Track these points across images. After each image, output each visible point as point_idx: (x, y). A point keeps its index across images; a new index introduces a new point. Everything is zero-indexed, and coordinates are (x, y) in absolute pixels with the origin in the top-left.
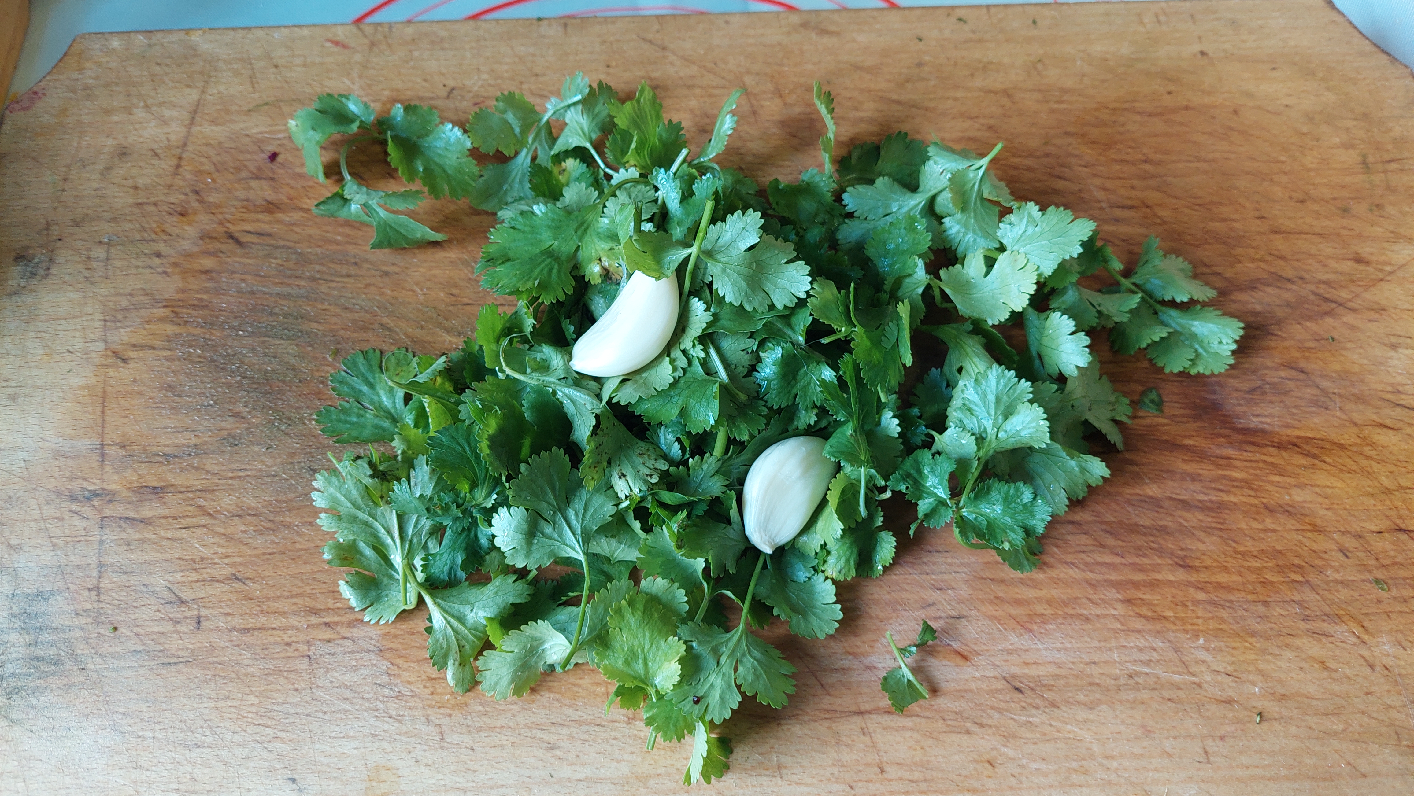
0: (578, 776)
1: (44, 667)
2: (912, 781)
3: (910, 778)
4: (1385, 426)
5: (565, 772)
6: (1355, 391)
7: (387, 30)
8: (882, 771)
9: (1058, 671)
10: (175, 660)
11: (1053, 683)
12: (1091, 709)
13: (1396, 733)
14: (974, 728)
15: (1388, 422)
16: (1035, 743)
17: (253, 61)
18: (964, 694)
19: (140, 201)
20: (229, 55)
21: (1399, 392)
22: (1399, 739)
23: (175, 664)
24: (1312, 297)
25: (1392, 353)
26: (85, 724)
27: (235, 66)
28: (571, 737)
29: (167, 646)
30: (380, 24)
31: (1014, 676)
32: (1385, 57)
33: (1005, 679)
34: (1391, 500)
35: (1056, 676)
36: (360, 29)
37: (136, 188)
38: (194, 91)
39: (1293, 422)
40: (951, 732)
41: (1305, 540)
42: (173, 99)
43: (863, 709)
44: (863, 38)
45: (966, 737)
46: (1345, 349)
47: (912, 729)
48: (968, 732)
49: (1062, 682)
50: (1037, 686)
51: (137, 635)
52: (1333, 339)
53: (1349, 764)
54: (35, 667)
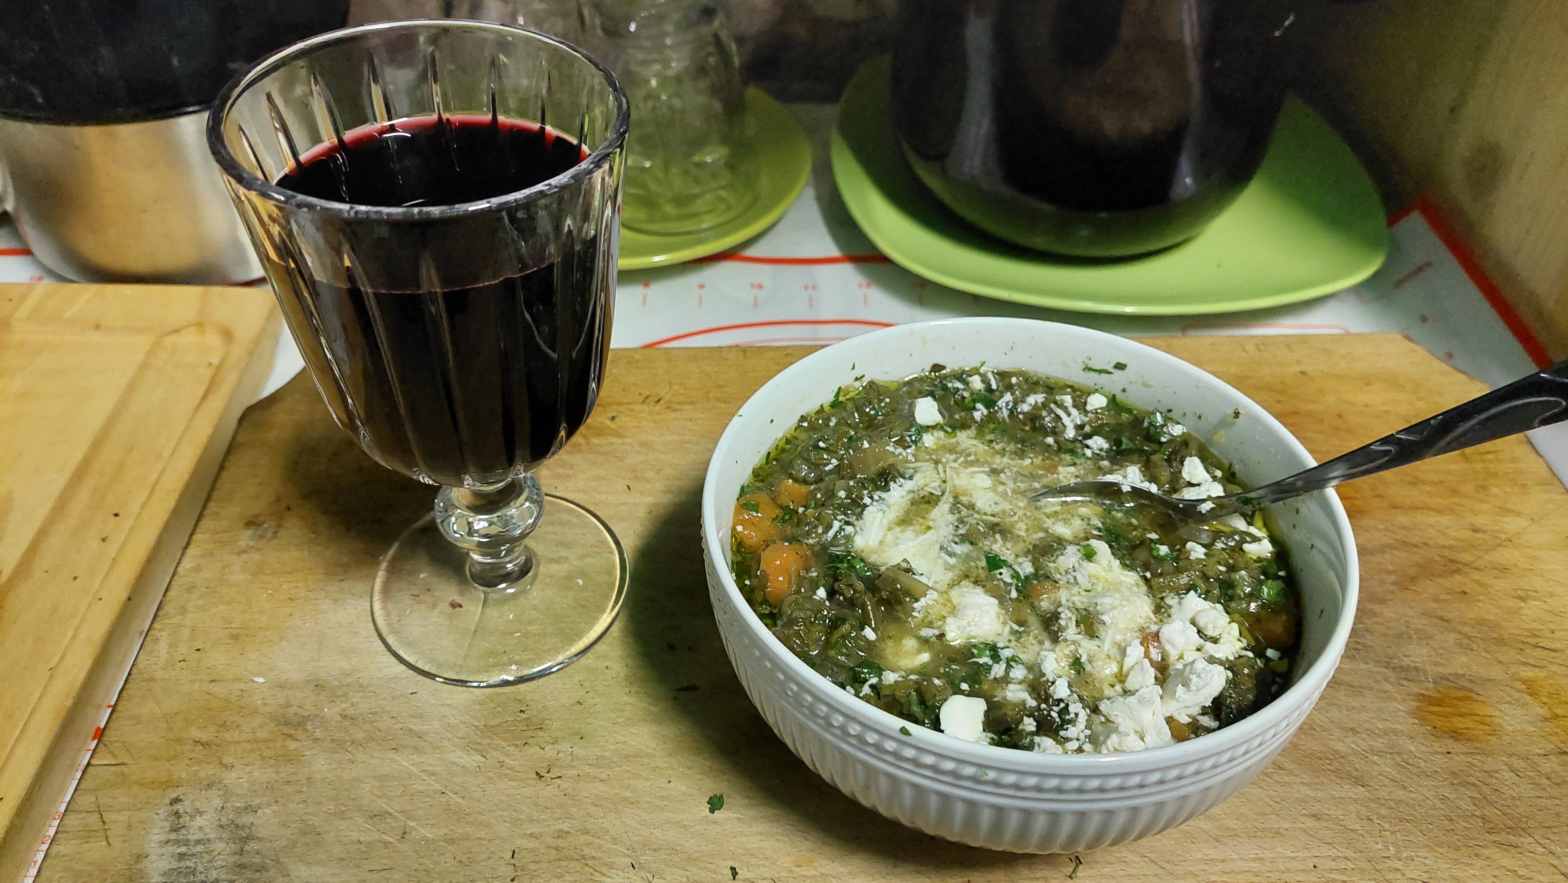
4: (1529, 664)
6: (1495, 635)
10: (379, 869)
15: (1532, 661)
21: (1537, 636)
23: (379, 872)
24: (1437, 558)
25: (1523, 604)
29: (371, 856)
39: (1442, 661)
41: (1476, 762)
46: (1479, 601)
51: (343, 844)
52: (1465, 593)
54: (238, 874)
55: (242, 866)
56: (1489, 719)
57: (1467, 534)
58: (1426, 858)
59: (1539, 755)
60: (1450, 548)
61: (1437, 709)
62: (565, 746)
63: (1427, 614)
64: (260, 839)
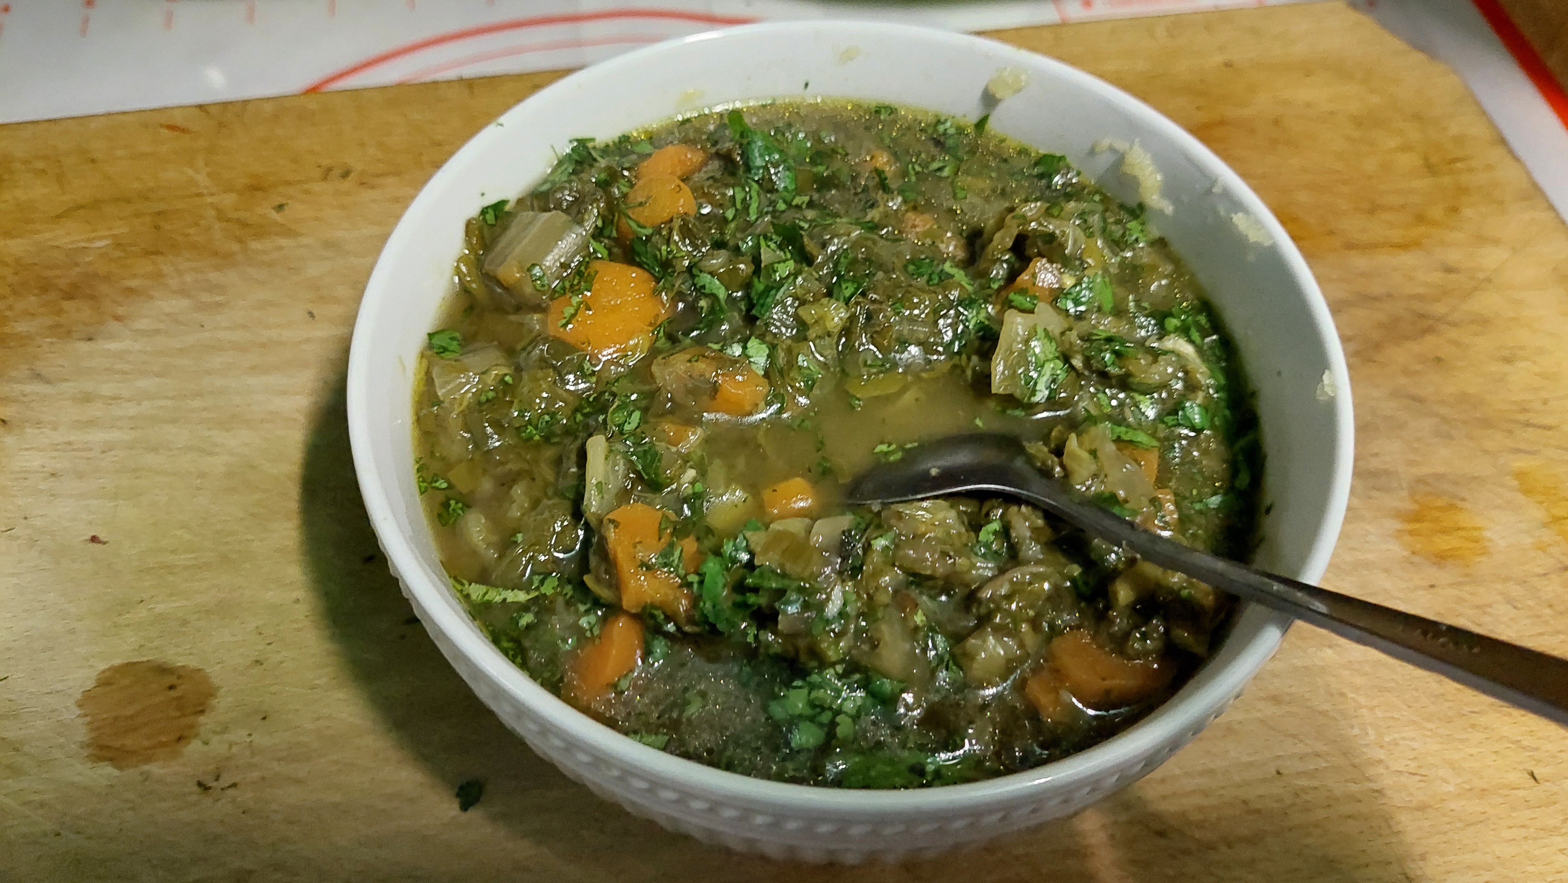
7: (239, 108)
17: (61, 158)
24: (1404, 314)
36: (203, 110)
39: (1418, 458)
41: (1464, 595)
46: (1457, 369)
52: (1440, 359)
56: (1476, 534)
57: (1437, 277)
58: (1413, 739)
59: (1539, 575)
60: (1420, 298)
61: (1416, 526)
62: (239, 735)
63: (1395, 394)
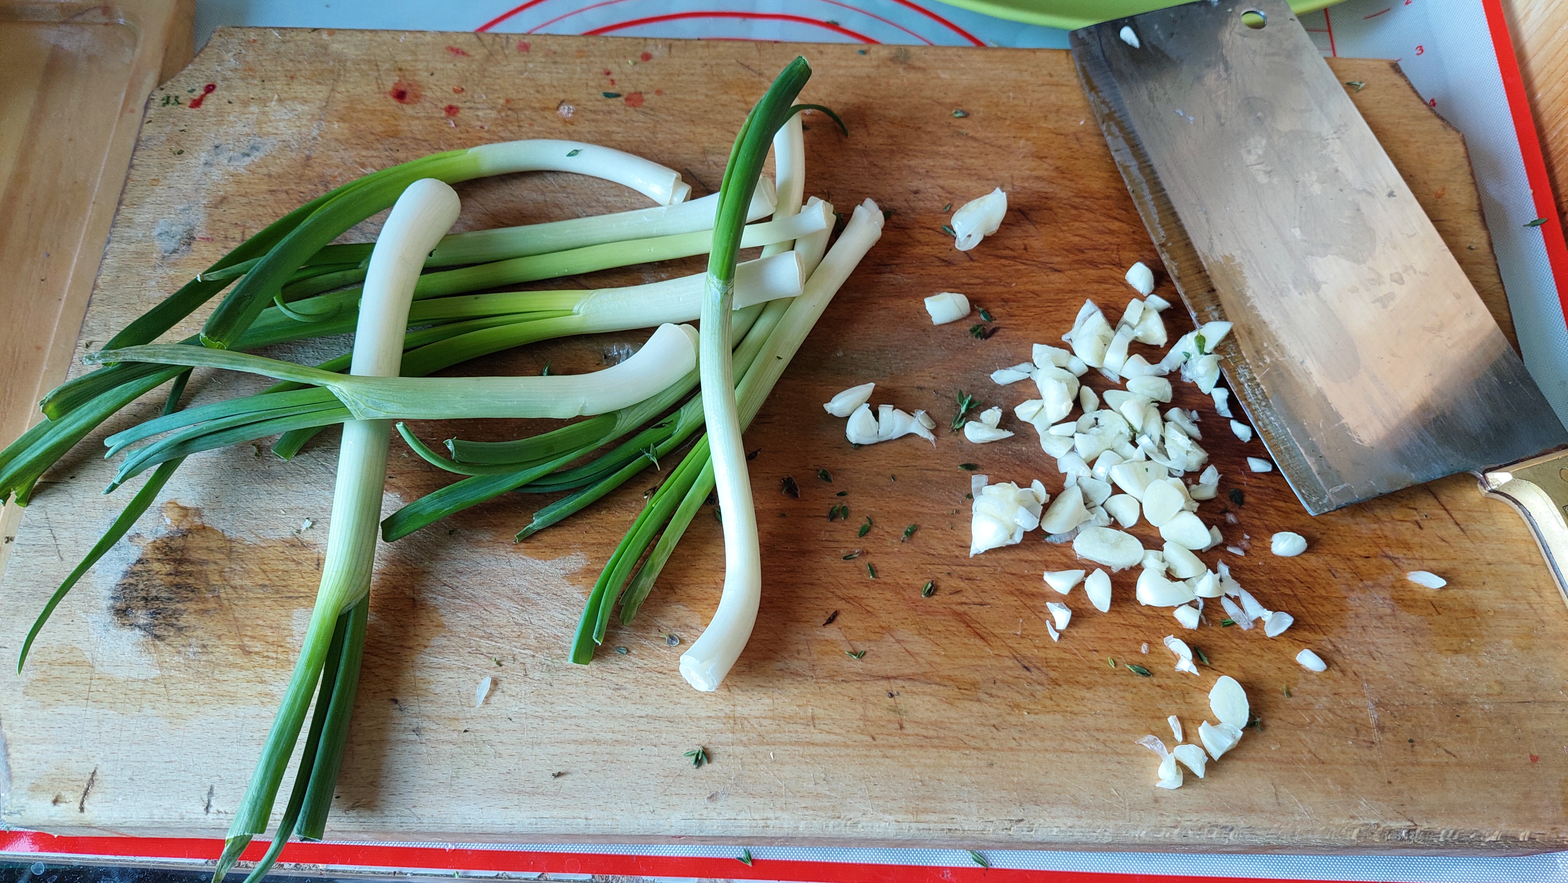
0: (639, 713)
1: (184, 593)
2: (927, 737)
3: (925, 734)
5: (629, 708)
7: (504, 41)
8: (901, 727)
9: (1063, 655)
10: (296, 595)
11: (1057, 664)
12: (1088, 689)
13: (1356, 729)
14: (985, 697)
16: (1037, 714)
17: (379, 63)
18: (979, 668)
19: (273, 188)
20: (357, 56)
22: (1358, 735)
23: (297, 598)
26: (218, 642)
27: (364, 67)
28: (636, 680)
29: (290, 583)
30: (497, 35)
31: (1024, 657)
32: (1438, 122)
33: (1015, 657)
34: (1382, 530)
35: (1062, 660)
36: (479, 38)
37: (270, 176)
38: (324, 88)
40: (964, 699)
42: (305, 95)
43: (890, 675)
44: (945, 76)
45: (977, 704)
47: (931, 694)
48: (979, 700)
49: (1066, 665)
50: (1043, 666)
51: (264, 571)
53: (1310, 751)
54: (175, 593)
55: (178, 586)
64: (192, 563)
